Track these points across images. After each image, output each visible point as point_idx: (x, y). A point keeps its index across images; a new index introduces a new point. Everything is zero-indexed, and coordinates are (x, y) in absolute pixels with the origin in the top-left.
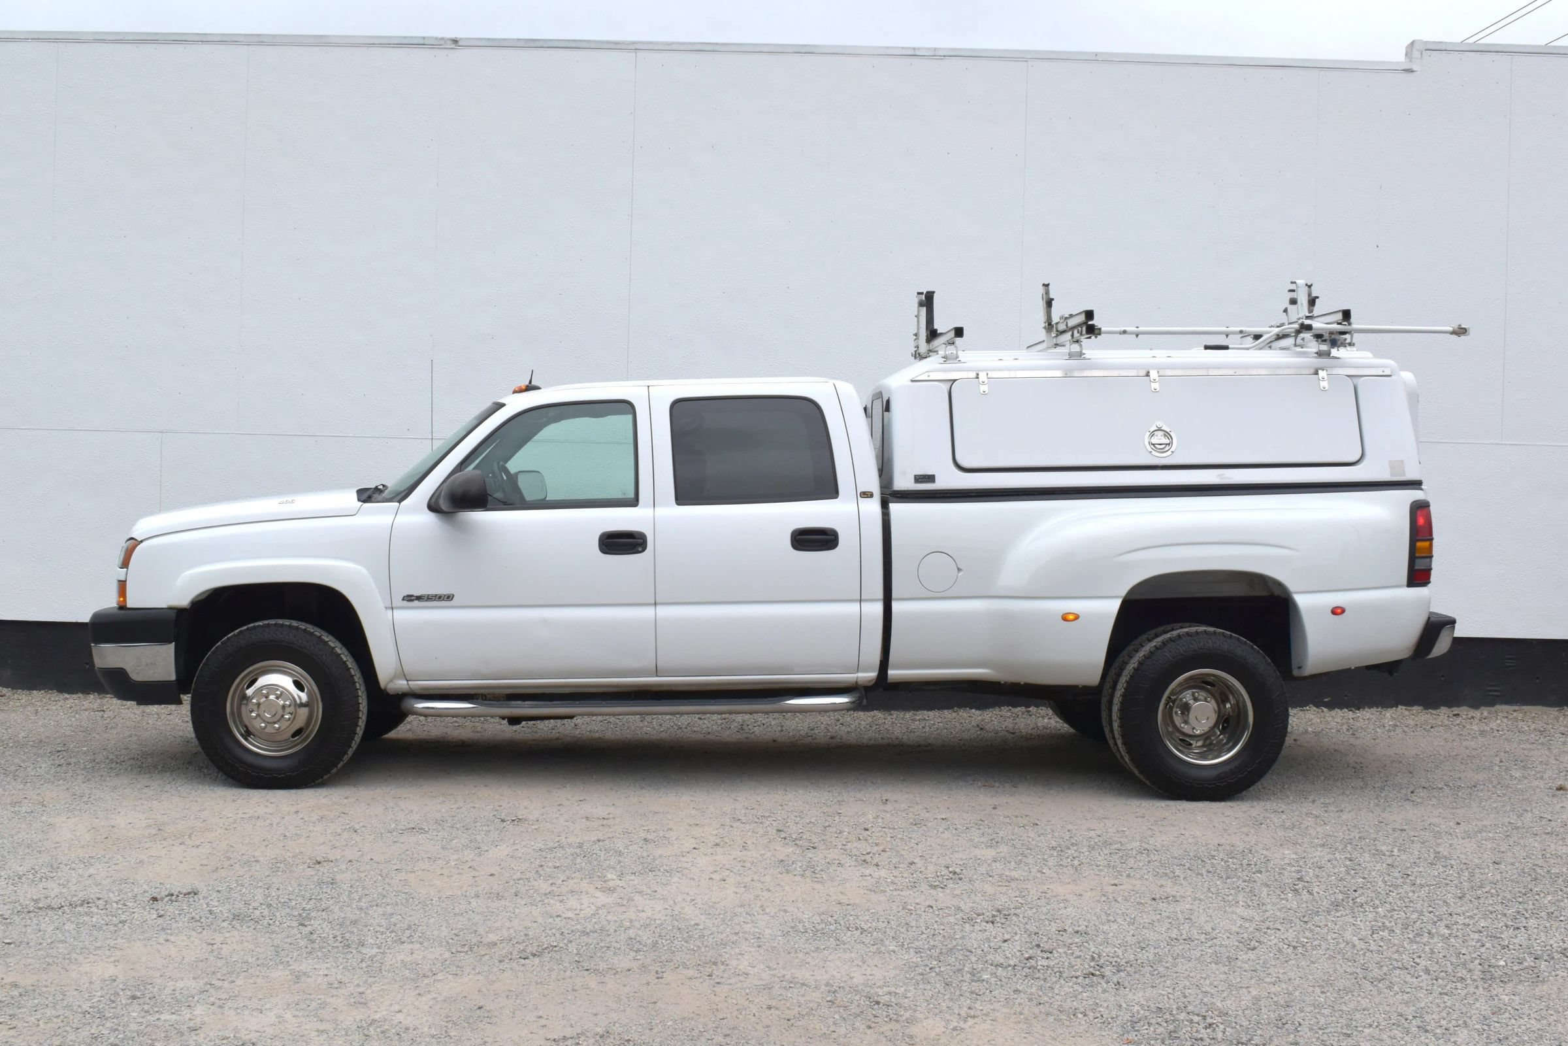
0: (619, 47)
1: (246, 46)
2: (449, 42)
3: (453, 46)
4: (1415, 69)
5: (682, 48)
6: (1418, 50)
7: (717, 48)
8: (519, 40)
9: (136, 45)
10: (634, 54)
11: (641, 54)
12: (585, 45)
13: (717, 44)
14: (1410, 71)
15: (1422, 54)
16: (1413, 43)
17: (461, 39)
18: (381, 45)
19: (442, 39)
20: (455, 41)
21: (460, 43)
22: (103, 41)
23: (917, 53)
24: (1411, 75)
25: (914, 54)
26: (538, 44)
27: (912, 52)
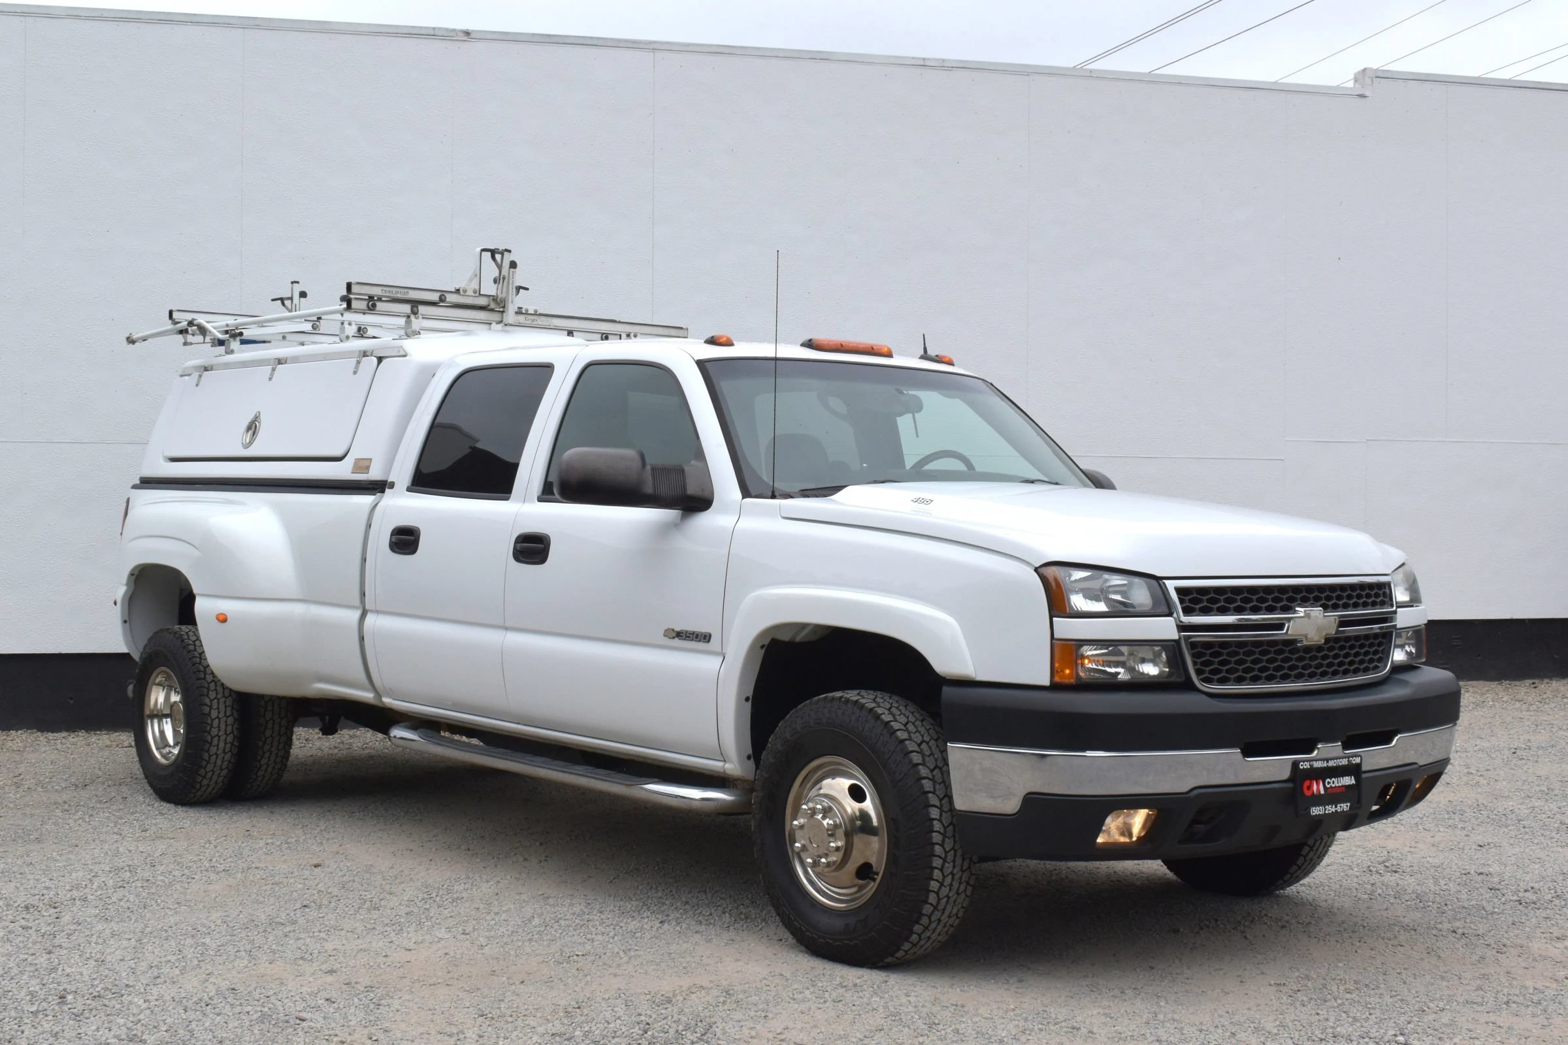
0: (635, 46)
1: (241, 30)
2: (461, 34)
3: (465, 38)
4: (1367, 94)
5: (699, 49)
6: (1369, 77)
7: (733, 51)
8: (534, 34)
9: (116, 23)
10: (652, 54)
11: (659, 55)
12: (601, 43)
13: (734, 47)
14: (1362, 96)
15: (1372, 80)
16: (1365, 70)
17: (473, 31)
18: (388, 34)
19: (454, 30)
20: (467, 33)
21: (473, 35)
22: (78, 17)
23: (928, 63)
24: (1364, 99)
25: (923, 64)
26: (553, 40)
27: (921, 63)
